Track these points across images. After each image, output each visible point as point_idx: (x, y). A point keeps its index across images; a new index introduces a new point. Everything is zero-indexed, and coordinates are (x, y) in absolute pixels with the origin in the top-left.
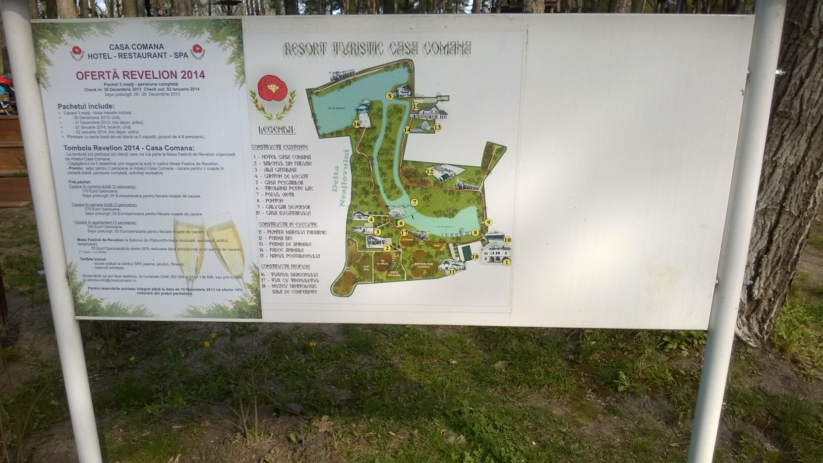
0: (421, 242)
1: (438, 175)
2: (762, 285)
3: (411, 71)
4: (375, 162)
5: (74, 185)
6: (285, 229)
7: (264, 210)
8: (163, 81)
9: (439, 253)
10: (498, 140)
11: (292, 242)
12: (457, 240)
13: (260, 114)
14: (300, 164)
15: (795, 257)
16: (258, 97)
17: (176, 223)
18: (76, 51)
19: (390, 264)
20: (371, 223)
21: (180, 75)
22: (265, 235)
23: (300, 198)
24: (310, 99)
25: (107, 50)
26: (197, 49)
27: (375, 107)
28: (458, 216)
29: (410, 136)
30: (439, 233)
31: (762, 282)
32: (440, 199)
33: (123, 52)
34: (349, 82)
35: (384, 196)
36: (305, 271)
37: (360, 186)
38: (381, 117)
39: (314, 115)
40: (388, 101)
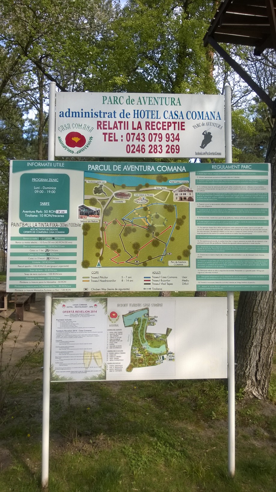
0: (151, 355)
1: (155, 336)
2: (260, 374)
3: (148, 310)
4: (139, 333)
5: (57, 341)
6: (114, 352)
7: (109, 347)
8: (86, 313)
9: (156, 358)
10: (170, 328)
11: (116, 356)
12: (160, 354)
13: (110, 322)
14: (119, 334)
15: (269, 363)
16: (110, 317)
17: (84, 352)
18: (64, 306)
19: (143, 362)
20: (138, 350)
21: (90, 312)
22: (109, 354)
23: (119, 343)
24: (123, 317)
25: (72, 306)
26: (95, 305)
27: (139, 319)
28: (160, 347)
29: (148, 326)
30: (156, 352)
31: (260, 373)
32: (156, 343)
33: (76, 306)
34: (133, 313)
35: (141, 342)
36: (119, 365)
37: (135, 340)
38: (141, 322)
39: (124, 321)
40: (143, 318)
